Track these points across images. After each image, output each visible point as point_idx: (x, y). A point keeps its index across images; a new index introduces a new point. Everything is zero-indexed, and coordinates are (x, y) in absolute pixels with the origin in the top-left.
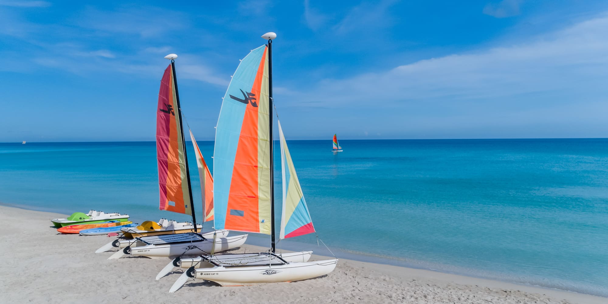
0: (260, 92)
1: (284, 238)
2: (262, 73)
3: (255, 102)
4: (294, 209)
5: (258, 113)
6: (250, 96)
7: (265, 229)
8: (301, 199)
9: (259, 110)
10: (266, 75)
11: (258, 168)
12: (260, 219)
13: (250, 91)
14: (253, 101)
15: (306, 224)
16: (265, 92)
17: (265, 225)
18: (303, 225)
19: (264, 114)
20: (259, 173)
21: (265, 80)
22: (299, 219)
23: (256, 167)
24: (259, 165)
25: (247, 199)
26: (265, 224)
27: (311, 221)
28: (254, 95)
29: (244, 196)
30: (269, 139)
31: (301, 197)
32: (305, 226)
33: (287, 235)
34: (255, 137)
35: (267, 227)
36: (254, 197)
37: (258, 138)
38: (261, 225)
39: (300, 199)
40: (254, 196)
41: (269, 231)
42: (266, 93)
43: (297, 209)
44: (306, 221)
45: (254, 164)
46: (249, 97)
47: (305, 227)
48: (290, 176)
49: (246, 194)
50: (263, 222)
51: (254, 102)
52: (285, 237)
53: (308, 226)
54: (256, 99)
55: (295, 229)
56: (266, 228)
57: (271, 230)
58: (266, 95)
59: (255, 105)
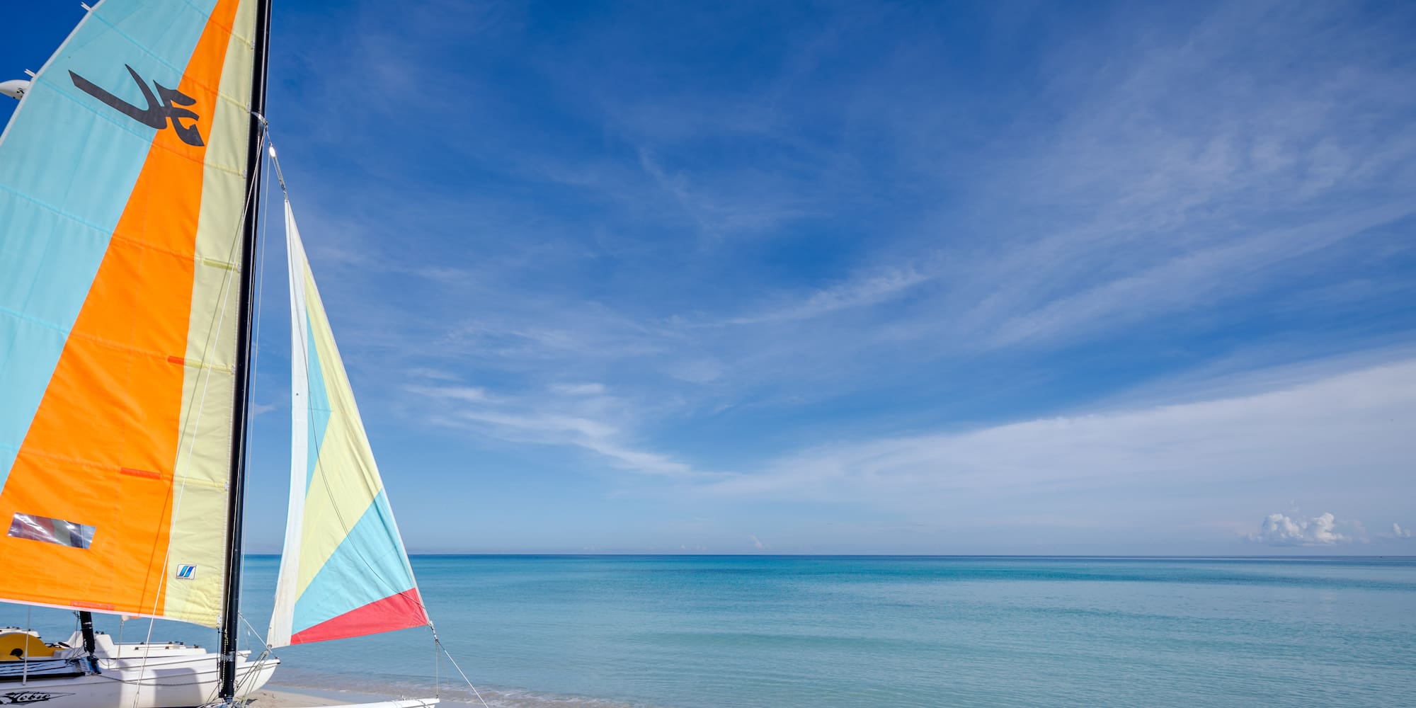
0: (215, 94)
1: (288, 643)
2: (228, 29)
3: (194, 128)
4: (342, 536)
5: (206, 168)
6: (175, 105)
7: (194, 602)
8: (374, 501)
9: (208, 159)
10: (246, 37)
11: (186, 367)
12: (174, 564)
13: (172, 83)
14: (186, 123)
15: (391, 593)
16: (238, 96)
17: (191, 587)
18: (377, 597)
19: (229, 172)
20: (188, 384)
21: (240, 51)
22: (361, 572)
23: (180, 362)
24: (190, 357)
25: (118, 480)
26: (195, 583)
27: (415, 585)
28: (192, 102)
29: (106, 470)
30: (237, 263)
31: (375, 494)
32: (389, 600)
33: (300, 633)
34: (185, 253)
35: (200, 593)
36: (156, 477)
37: (197, 257)
38: (173, 585)
39: (369, 502)
40: (152, 469)
41: (209, 611)
42: (239, 100)
43: (356, 535)
44: (393, 583)
45: (171, 353)
46: (168, 106)
47: (388, 605)
48: (327, 411)
49: (118, 464)
50: (186, 572)
51: (188, 128)
52: (295, 639)
53: (400, 600)
54: (196, 117)
55: (340, 611)
56: (198, 600)
57: (221, 606)
58: (238, 106)
59: (193, 138)
